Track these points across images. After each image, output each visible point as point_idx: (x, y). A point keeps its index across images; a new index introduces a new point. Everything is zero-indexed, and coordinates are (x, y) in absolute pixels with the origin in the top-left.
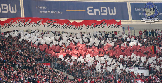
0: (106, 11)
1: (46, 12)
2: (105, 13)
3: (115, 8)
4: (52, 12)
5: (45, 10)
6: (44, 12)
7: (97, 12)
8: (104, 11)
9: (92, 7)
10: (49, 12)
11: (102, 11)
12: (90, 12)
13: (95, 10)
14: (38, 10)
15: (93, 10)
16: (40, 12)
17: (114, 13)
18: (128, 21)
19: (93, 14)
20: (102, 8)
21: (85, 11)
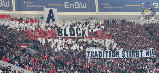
0: (79, 5)
1: (32, 6)
2: (78, 7)
3: (85, 3)
4: (37, 6)
5: (32, 5)
6: (30, 6)
7: (72, 6)
8: (77, 5)
9: (68, 3)
10: (34, 6)
11: (75, 6)
12: (66, 6)
13: (70, 5)
14: (26, 4)
15: (69, 4)
16: (28, 6)
17: (85, 7)
18: (96, 12)
19: (68, 8)
20: (75, 3)
21: (62, 5)
